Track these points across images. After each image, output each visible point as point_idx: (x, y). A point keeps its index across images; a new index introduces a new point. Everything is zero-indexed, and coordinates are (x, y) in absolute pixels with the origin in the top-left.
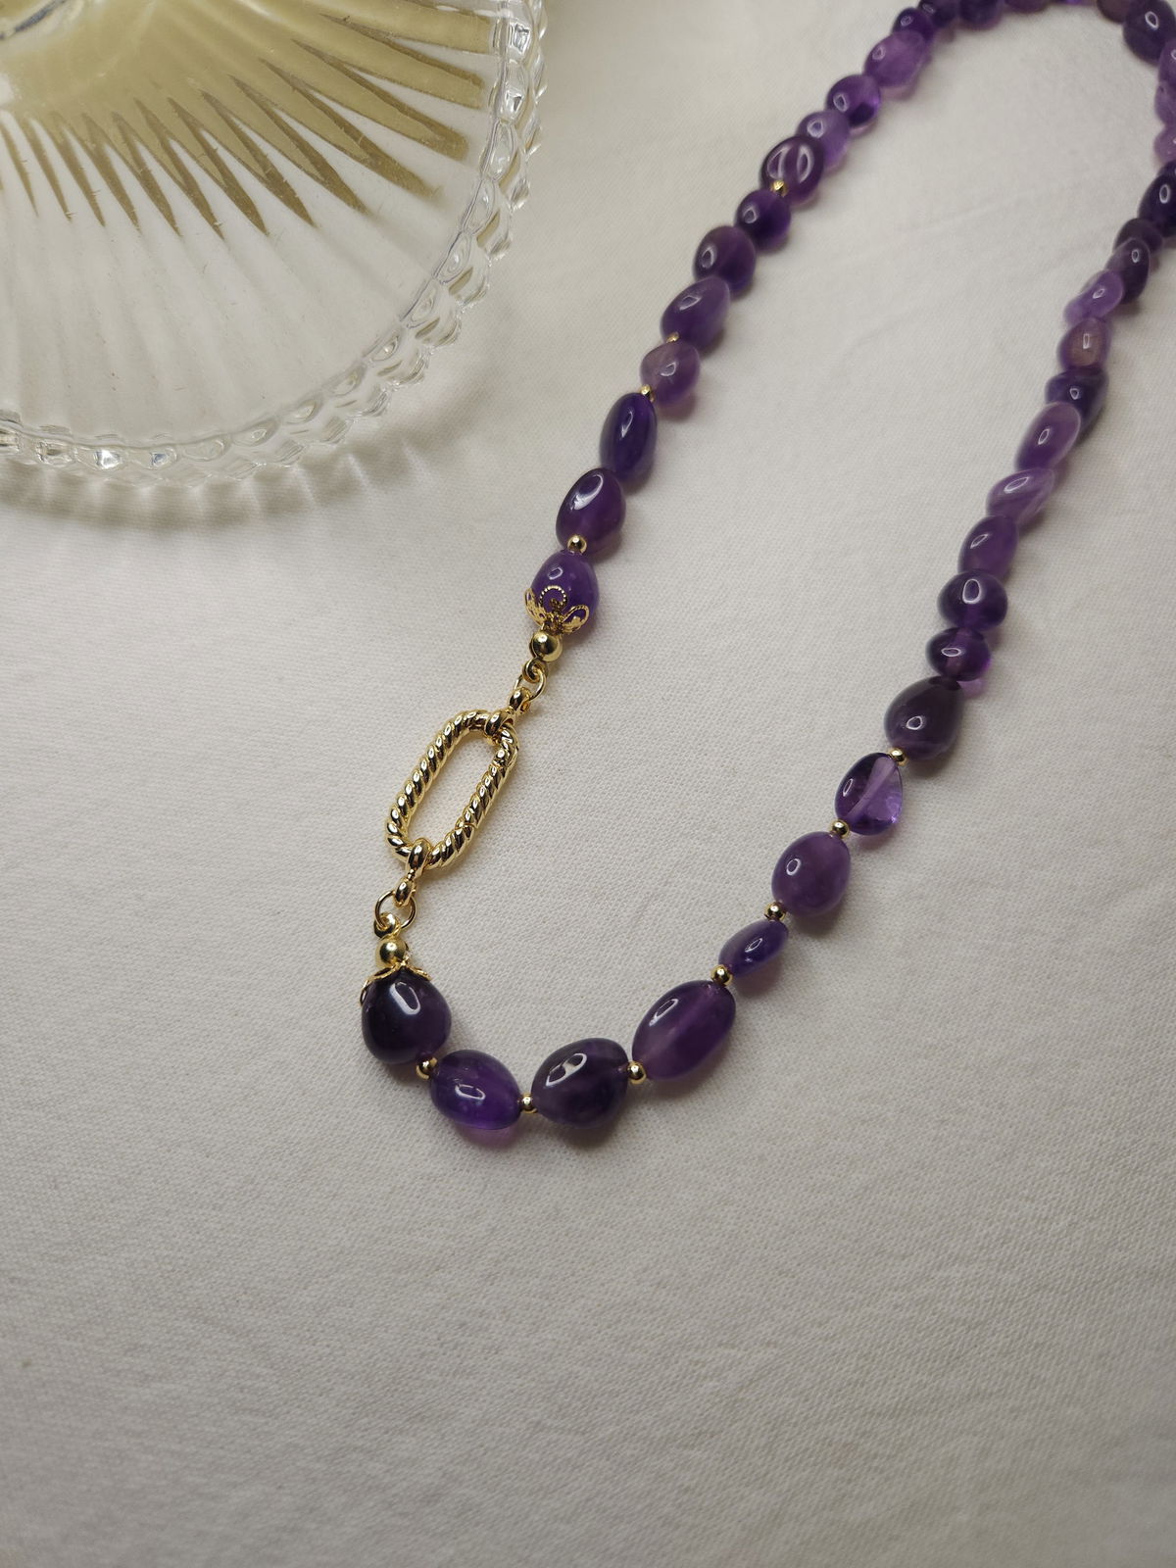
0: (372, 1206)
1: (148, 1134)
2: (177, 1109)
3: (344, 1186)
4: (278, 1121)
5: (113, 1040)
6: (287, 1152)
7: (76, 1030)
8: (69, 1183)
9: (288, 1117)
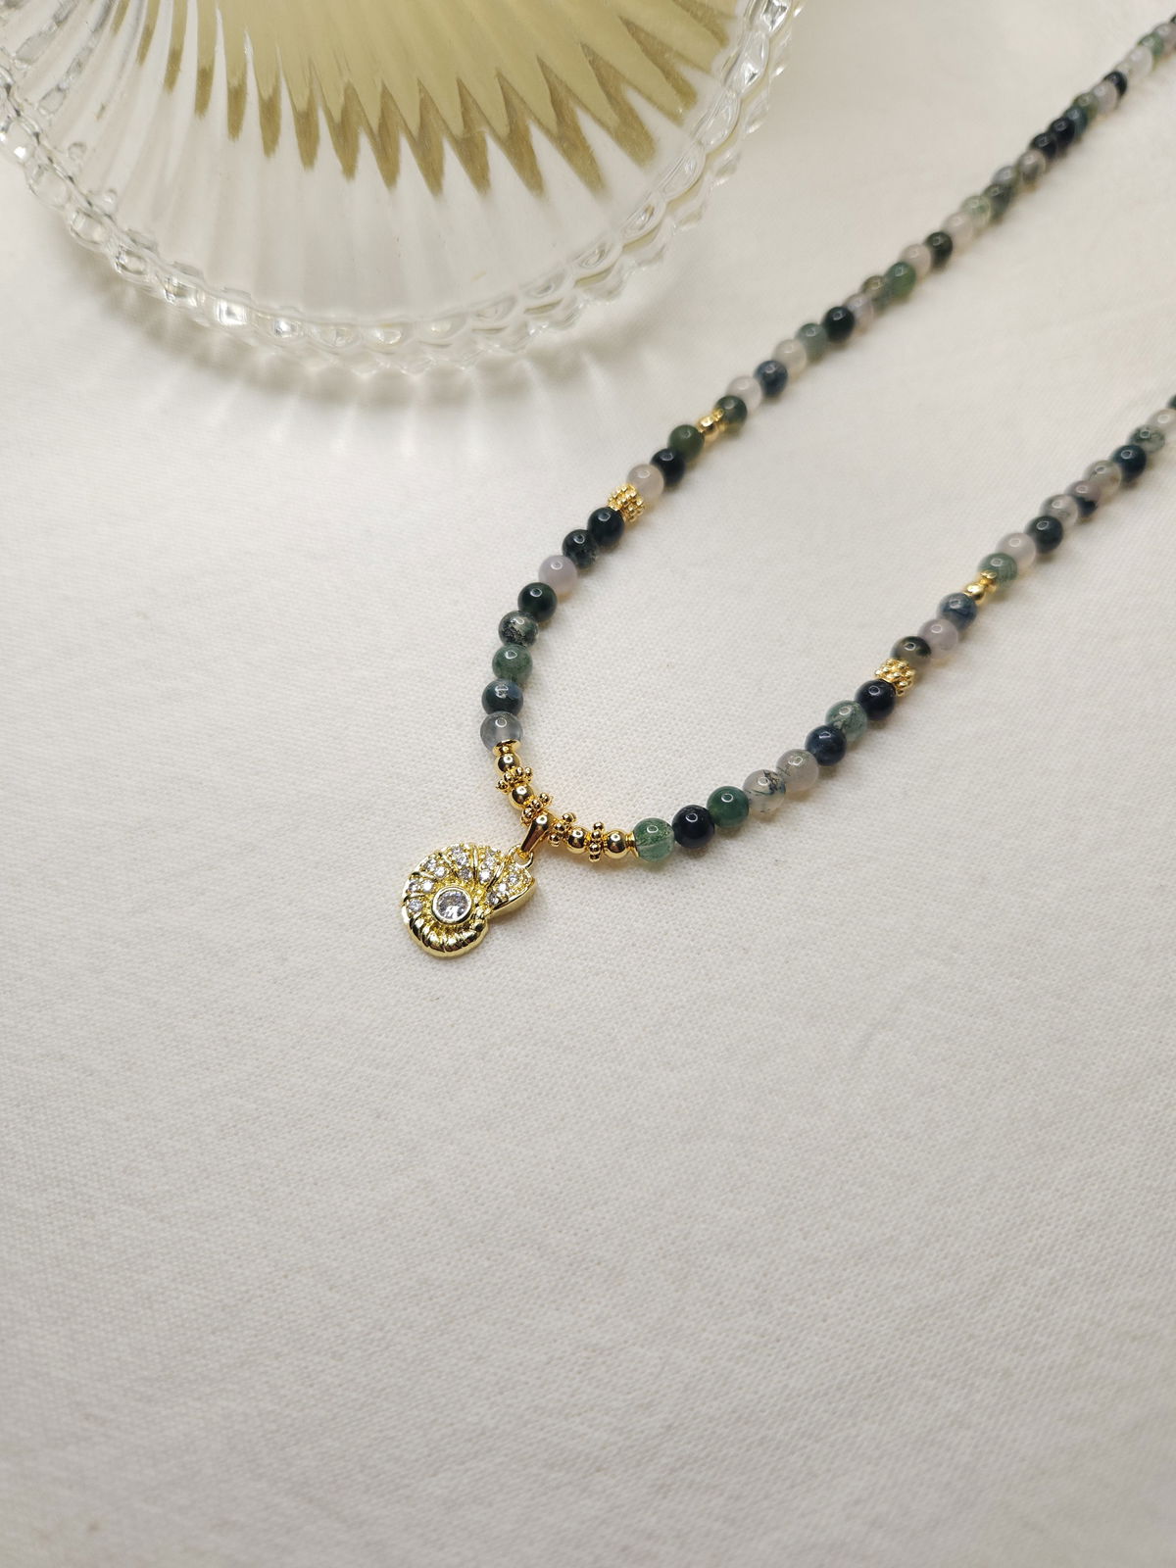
0: (523, 1378)
1: (263, 1254)
2: (300, 1226)
3: (492, 1347)
4: (418, 1256)
5: (233, 1131)
6: (426, 1296)
7: (191, 1114)
8: (164, 1302)
9: (430, 1252)
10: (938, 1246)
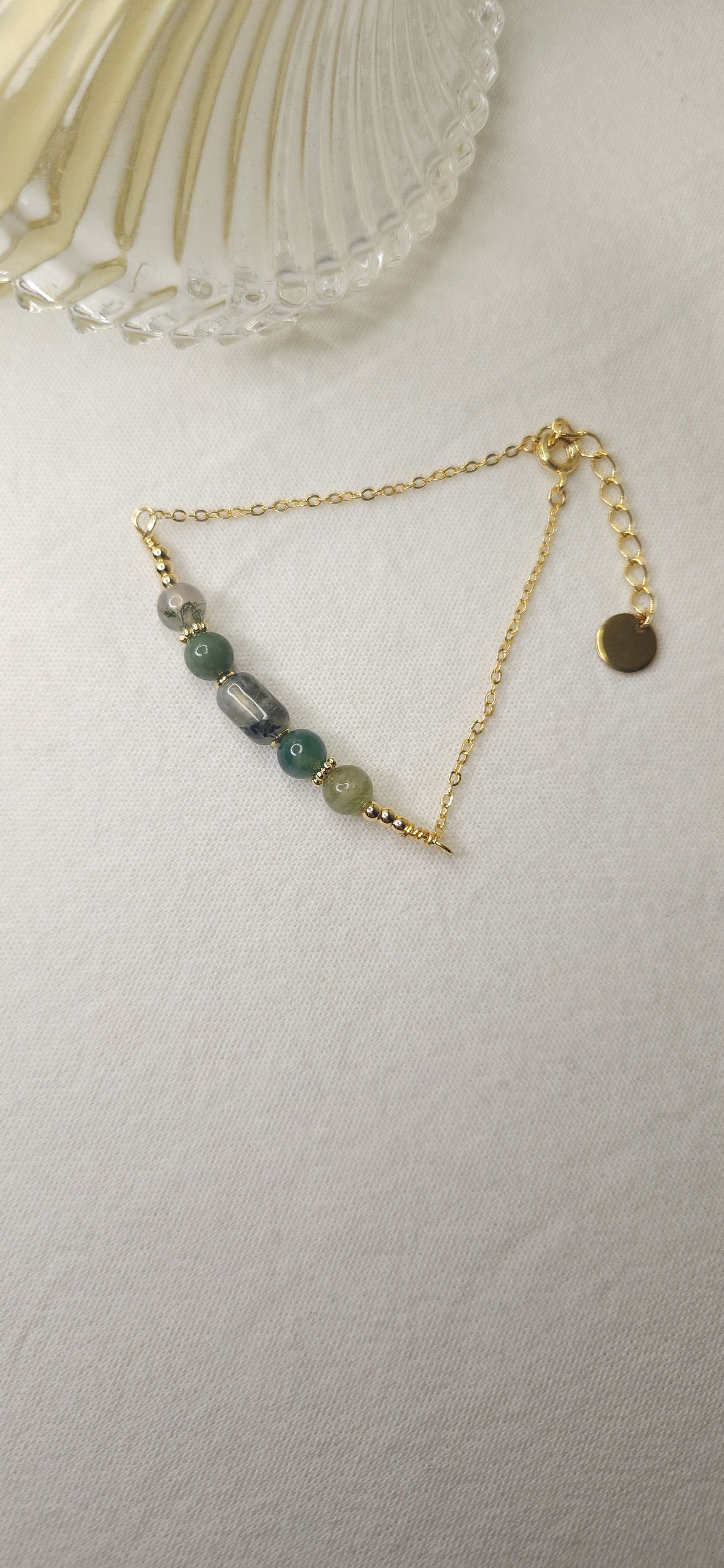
10: (95, 1505)
